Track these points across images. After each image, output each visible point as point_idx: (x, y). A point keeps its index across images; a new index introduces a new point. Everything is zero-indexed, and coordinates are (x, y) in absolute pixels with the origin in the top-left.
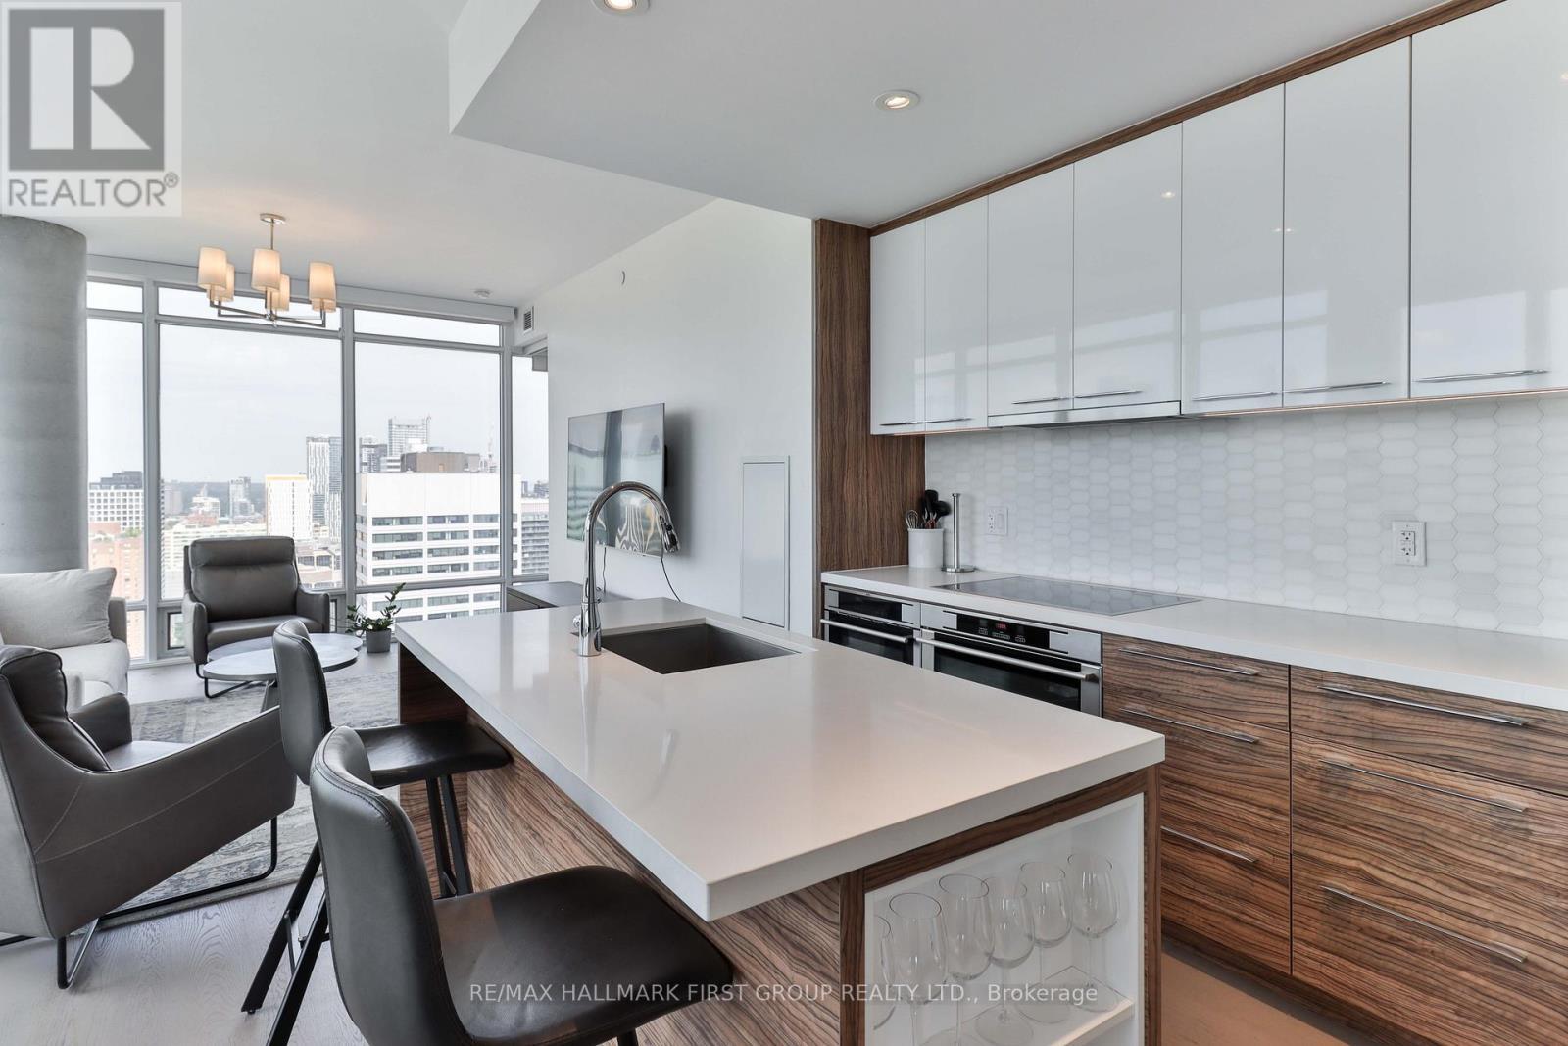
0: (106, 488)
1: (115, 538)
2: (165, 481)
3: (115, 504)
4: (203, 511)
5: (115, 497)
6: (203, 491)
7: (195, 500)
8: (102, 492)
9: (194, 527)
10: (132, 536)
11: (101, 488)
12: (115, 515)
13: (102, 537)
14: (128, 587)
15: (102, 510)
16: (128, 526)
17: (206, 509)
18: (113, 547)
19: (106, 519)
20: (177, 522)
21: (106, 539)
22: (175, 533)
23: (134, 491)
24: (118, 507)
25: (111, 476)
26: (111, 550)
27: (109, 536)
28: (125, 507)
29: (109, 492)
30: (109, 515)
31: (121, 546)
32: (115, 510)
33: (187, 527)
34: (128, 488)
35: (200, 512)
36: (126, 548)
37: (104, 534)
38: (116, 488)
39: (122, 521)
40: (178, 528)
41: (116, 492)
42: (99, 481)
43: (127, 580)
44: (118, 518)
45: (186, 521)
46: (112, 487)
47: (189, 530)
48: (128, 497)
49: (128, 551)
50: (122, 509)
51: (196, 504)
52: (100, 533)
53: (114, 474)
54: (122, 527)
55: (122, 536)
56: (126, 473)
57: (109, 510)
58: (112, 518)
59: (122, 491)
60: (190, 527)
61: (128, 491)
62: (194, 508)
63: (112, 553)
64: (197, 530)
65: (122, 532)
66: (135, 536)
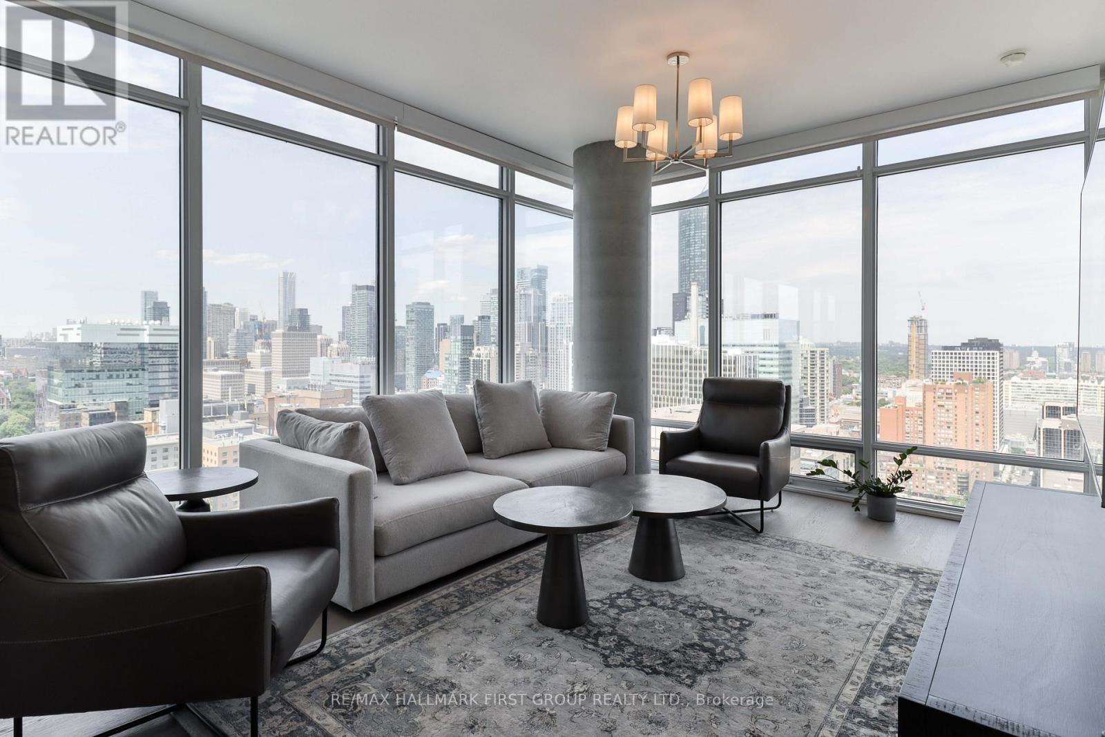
0: (963, 350)
1: (969, 383)
2: (1004, 345)
3: (970, 360)
4: (1034, 367)
5: (970, 356)
6: (1035, 354)
7: (1029, 359)
8: (962, 352)
9: (1027, 379)
10: (980, 382)
11: (961, 350)
12: (970, 368)
13: (961, 382)
14: (977, 417)
15: (962, 364)
16: (978, 376)
17: (1037, 366)
18: (968, 389)
19: (964, 370)
20: (1013, 375)
21: (963, 383)
22: (1012, 383)
23: (982, 352)
24: (972, 362)
25: (967, 342)
26: (966, 391)
27: (964, 381)
28: (976, 362)
29: (965, 352)
30: (966, 368)
31: (973, 389)
32: (970, 364)
33: (1022, 379)
34: (978, 350)
35: (1032, 368)
36: (977, 391)
37: (962, 380)
38: (970, 350)
39: (974, 372)
40: (1014, 379)
41: (970, 352)
42: (960, 345)
43: (977, 413)
44: (972, 370)
45: (1021, 374)
46: (968, 349)
47: (1022, 381)
48: (978, 356)
49: (977, 393)
50: (974, 364)
51: (1029, 362)
52: (960, 379)
53: (969, 340)
54: (974, 376)
55: (974, 382)
56: (977, 339)
57: (966, 364)
58: (968, 370)
59: (974, 352)
60: (1024, 379)
61: (978, 352)
62: (1028, 365)
63: (966, 393)
64: (1029, 381)
65: (974, 379)
66: (983, 383)
